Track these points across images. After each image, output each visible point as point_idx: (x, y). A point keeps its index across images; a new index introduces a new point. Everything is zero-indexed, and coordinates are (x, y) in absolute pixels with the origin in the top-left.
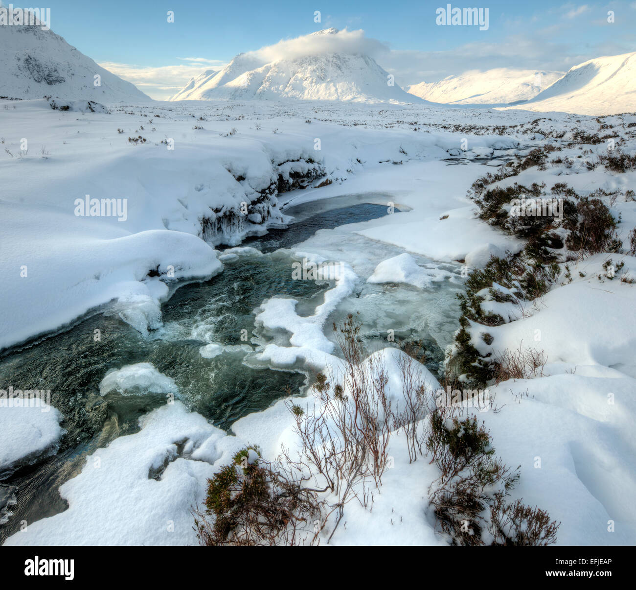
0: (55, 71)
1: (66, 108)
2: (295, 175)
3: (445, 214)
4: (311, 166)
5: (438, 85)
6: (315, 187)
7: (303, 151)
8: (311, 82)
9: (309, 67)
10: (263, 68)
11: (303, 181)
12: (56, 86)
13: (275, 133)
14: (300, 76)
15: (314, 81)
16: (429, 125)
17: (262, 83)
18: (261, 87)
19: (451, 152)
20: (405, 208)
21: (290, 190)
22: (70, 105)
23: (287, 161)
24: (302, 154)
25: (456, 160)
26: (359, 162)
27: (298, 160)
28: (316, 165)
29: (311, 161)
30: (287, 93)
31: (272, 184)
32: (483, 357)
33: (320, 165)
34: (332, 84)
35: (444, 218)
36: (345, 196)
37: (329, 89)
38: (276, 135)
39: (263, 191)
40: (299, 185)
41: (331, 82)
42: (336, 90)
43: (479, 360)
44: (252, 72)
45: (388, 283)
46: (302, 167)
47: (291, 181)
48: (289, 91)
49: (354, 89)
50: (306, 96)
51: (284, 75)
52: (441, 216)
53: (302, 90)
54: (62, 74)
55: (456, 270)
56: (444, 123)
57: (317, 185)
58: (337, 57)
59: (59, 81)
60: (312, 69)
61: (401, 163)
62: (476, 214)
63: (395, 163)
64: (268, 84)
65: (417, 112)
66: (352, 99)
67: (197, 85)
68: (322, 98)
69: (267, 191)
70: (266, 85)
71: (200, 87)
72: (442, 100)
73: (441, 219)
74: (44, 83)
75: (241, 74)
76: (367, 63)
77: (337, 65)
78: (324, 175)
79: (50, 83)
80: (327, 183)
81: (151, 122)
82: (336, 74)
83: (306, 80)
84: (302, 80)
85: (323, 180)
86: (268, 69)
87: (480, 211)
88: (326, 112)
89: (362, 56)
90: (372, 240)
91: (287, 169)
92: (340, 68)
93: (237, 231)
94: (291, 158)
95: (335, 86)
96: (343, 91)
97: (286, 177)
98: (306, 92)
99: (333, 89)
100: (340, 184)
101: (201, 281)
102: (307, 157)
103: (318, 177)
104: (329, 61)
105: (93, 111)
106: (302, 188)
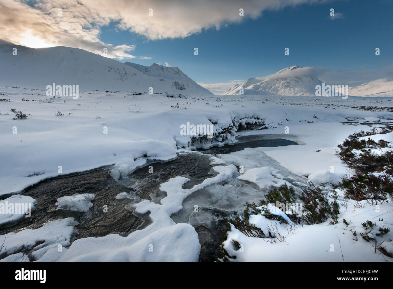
0: (183, 86)
1: (172, 97)
2: (248, 124)
3: (319, 150)
4: (257, 121)
5: (355, 88)
6: (259, 130)
7: (254, 114)
8: (282, 88)
9: (282, 82)
10: (260, 83)
11: (253, 127)
12: (183, 91)
13: (242, 106)
14: (277, 85)
15: (283, 87)
16: (344, 106)
17: (259, 89)
18: (258, 90)
19: (348, 119)
20: (302, 143)
21: (245, 130)
22: (173, 95)
23: (245, 118)
24: (253, 116)
25: (351, 123)
26: (288, 120)
27: (251, 118)
28: (260, 121)
29: (258, 118)
30: (269, 92)
31: (230, 127)
32: (230, 257)
33: (262, 121)
34: (292, 89)
35: (319, 151)
36: (272, 135)
37: (291, 90)
38: (243, 108)
39: (225, 129)
40: (251, 128)
41: (292, 87)
42: (295, 91)
43: (226, 258)
44: (255, 84)
45: (246, 181)
46: (253, 121)
47: (246, 126)
48: (271, 92)
49: (304, 90)
50: (279, 93)
51: (269, 85)
52: (317, 150)
53: (278, 91)
54: (185, 87)
55: (294, 183)
56: (354, 105)
57: (259, 129)
58: (297, 77)
59: (184, 89)
60: (283, 83)
61: (313, 122)
62: (337, 152)
63: (309, 122)
64: (261, 89)
65: (338, 100)
66: (303, 95)
67: (231, 90)
68: (286, 95)
69: (227, 129)
70: (260, 89)
71: (233, 90)
72: (357, 95)
73: (317, 151)
74: (179, 90)
75: (250, 85)
76: (312, 79)
77: (296, 81)
78: (264, 125)
79: (181, 90)
80: (265, 128)
81: (195, 101)
82: (295, 84)
83: (279, 87)
84: (277, 87)
85: (264, 127)
86: (262, 83)
87: (340, 151)
88: (286, 100)
89: (310, 76)
90: (267, 156)
91: (244, 121)
92: (297, 82)
93: (209, 144)
94: (247, 117)
95: (294, 89)
96: (298, 91)
97: (243, 124)
98: (279, 92)
99: (293, 91)
100: (272, 129)
101: (162, 162)
102: (256, 117)
103: (260, 125)
104: (292, 79)
105: (180, 97)
106: (252, 129)
